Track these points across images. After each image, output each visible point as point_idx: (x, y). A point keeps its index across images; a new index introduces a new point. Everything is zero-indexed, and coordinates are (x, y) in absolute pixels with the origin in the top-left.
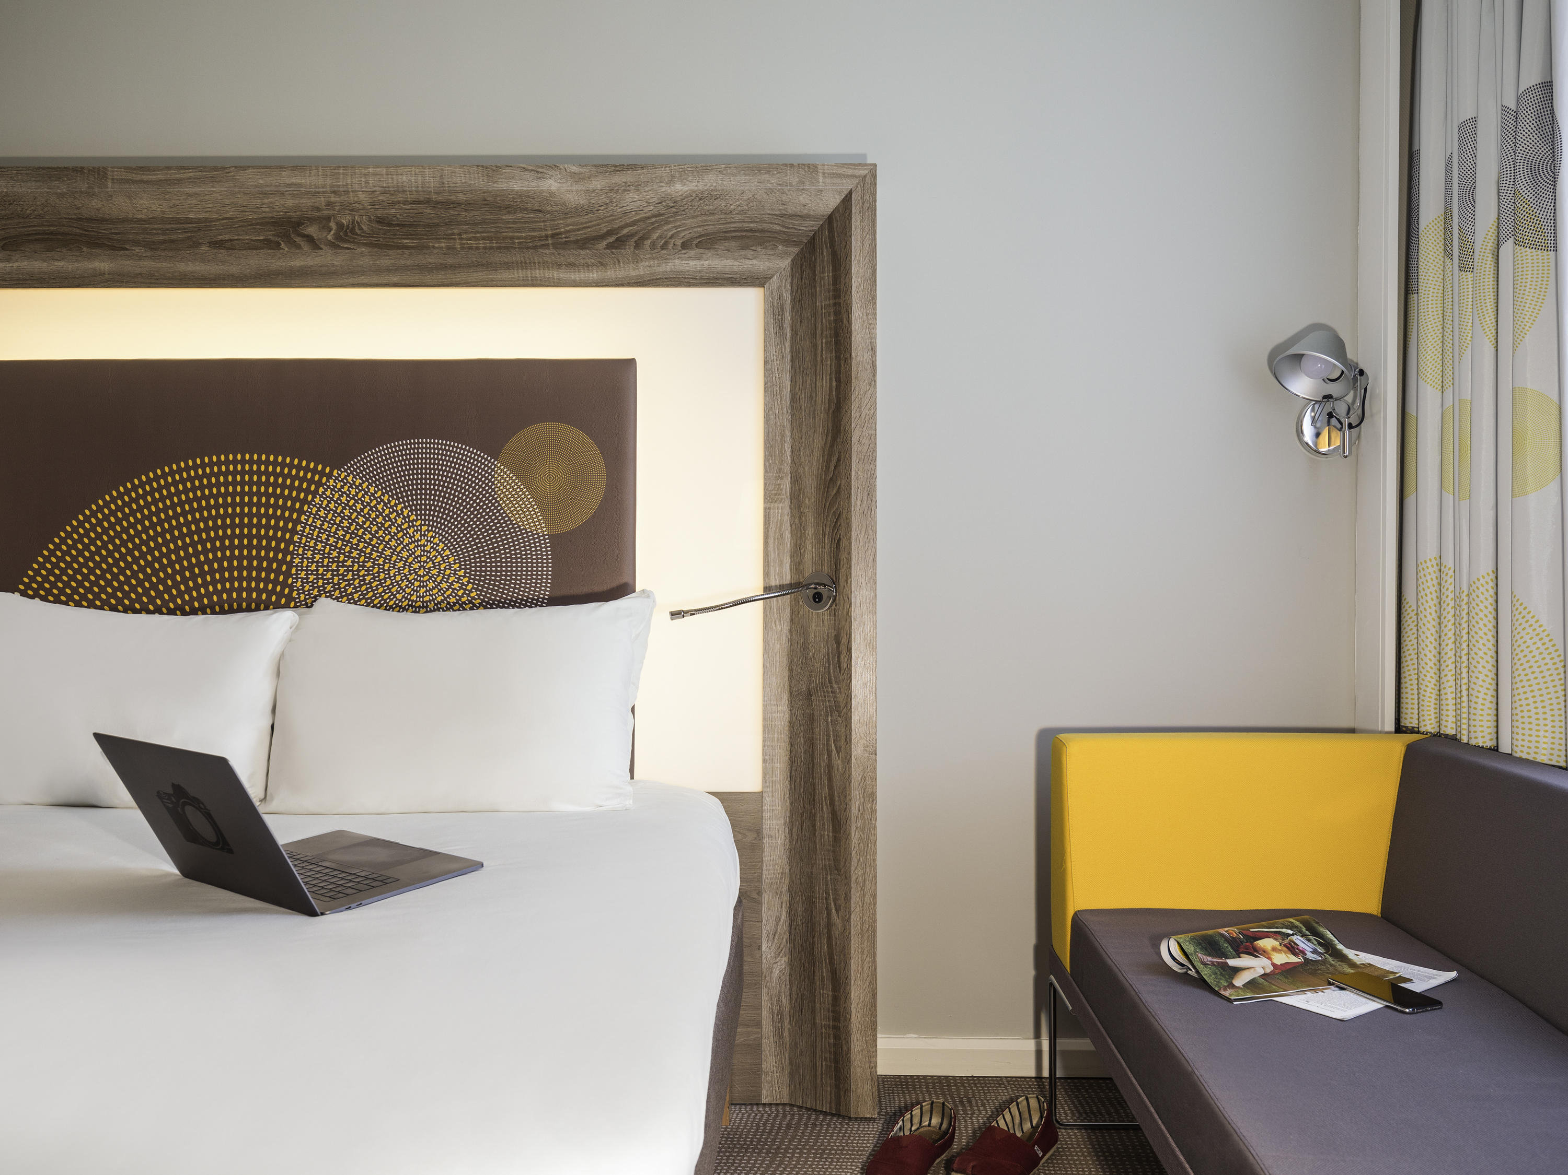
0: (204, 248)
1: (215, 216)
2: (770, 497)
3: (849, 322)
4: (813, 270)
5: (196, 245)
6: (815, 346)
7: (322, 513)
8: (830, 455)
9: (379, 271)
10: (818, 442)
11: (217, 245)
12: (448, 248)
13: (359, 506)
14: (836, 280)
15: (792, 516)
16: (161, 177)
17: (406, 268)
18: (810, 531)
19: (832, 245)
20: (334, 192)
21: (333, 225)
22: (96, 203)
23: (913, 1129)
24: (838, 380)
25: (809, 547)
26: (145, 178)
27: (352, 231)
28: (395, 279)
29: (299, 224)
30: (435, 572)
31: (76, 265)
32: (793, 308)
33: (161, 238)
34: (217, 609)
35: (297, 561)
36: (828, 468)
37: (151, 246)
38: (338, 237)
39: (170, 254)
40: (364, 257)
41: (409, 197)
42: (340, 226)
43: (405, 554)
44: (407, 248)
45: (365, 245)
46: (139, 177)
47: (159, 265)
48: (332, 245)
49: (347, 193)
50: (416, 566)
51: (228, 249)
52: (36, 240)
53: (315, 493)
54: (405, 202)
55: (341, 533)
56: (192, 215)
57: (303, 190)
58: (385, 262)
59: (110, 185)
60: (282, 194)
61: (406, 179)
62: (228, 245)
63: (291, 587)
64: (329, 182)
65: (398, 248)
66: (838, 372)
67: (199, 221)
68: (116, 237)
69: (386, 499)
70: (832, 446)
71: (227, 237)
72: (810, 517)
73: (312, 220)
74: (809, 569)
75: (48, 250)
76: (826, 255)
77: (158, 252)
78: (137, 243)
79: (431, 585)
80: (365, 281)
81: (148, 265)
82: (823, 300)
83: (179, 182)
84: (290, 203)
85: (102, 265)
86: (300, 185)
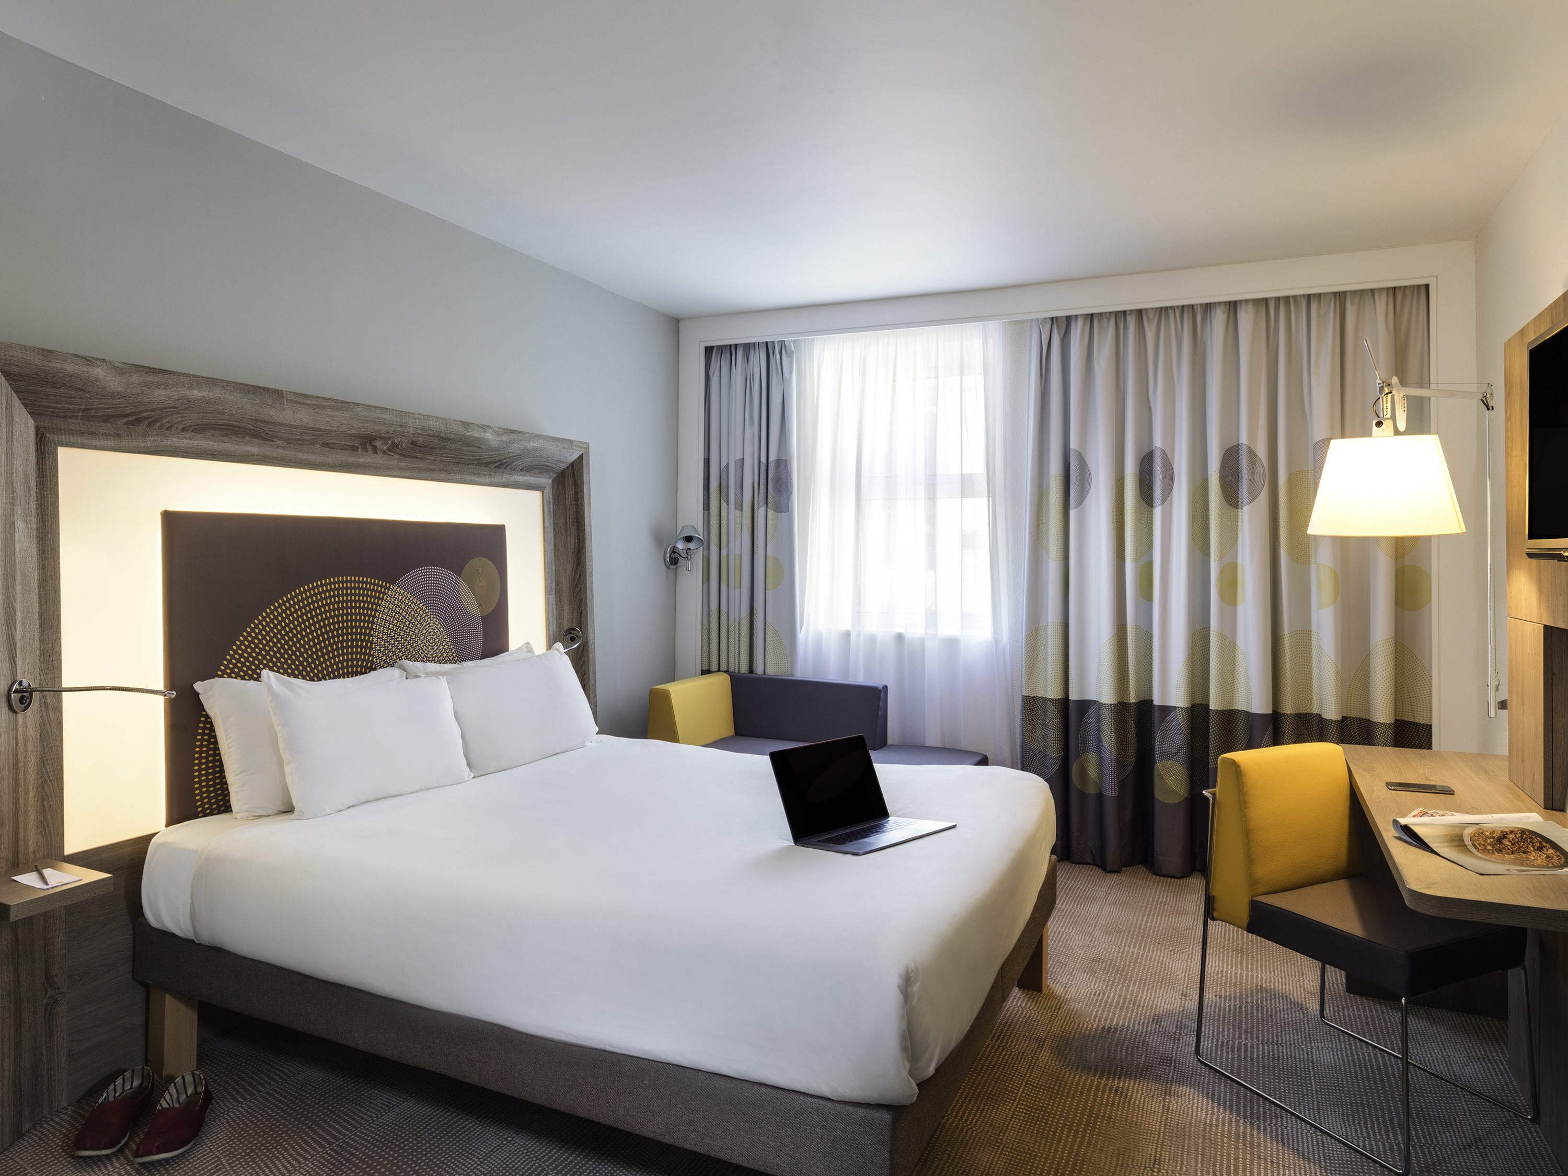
0: (318, 446)
1: (335, 429)
2: (547, 593)
3: (584, 513)
4: (564, 487)
5: (314, 444)
6: (566, 522)
7: (386, 611)
8: (576, 573)
9: (400, 469)
10: (569, 567)
11: (326, 445)
12: (434, 460)
13: (403, 606)
14: (576, 493)
15: (556, 601)
16: (314, 402)
17: (412, 468)
18: (566, 608)
19: (574, 477)
20: (400, 426)
21: (390, 442)
22: (272, 412)
23: (117, 1095)
24: (579, 539)
25: (566, 615)
26: (306, 402)
27: (397, 447)
28: (407, 474)
29: (374, 439)
30: (437, 640)
31: (236, 447)
32: (554, 503)
33: (298, 437)
34: (332, 675)
35: (375, 640)
36: (574, 579)
37: (288, 441)
38: (389, 449)
39: (296, 447)
40: (395, 460)
41: (431, 433)
42: (393, 443)
43: (424, 632)
44: (416, 458)
45: (399, 454)
46: (302, 401)
47: (287, 452)
48: (384, 452)
49: (406, 427)
50: (429, 638)
51: (329, 448)
52: (221, 429)
53: (383, 599)
54: (429, 435)
55: (395, 622)
56: (323, 427)
57: (387, 422)
58: (403, 464)
59: (285, 403)
60: (376, 422)
61: (431, 423)
62: (331, 446)
63: (373, 656)
64: (398, 419)
65: (413, 457)
66: (579, 535)
67: (325, 431)
68: (271, 433)
69: (415, 601)
70: (576, 569)
71: (333, 441)
72: (566, 602)
73: (381, 438)
74: (566, 626)
75: (223, 436)
76: (571, 481)
77: (290, 445)
78: (280, 438)
79: (436, 648)
80: (394, 474)
81: (280, 452)
82: (569, 501)
83: (324, 407)
84: (377, 428)
85: (254, 449)
86: (385, 419)
